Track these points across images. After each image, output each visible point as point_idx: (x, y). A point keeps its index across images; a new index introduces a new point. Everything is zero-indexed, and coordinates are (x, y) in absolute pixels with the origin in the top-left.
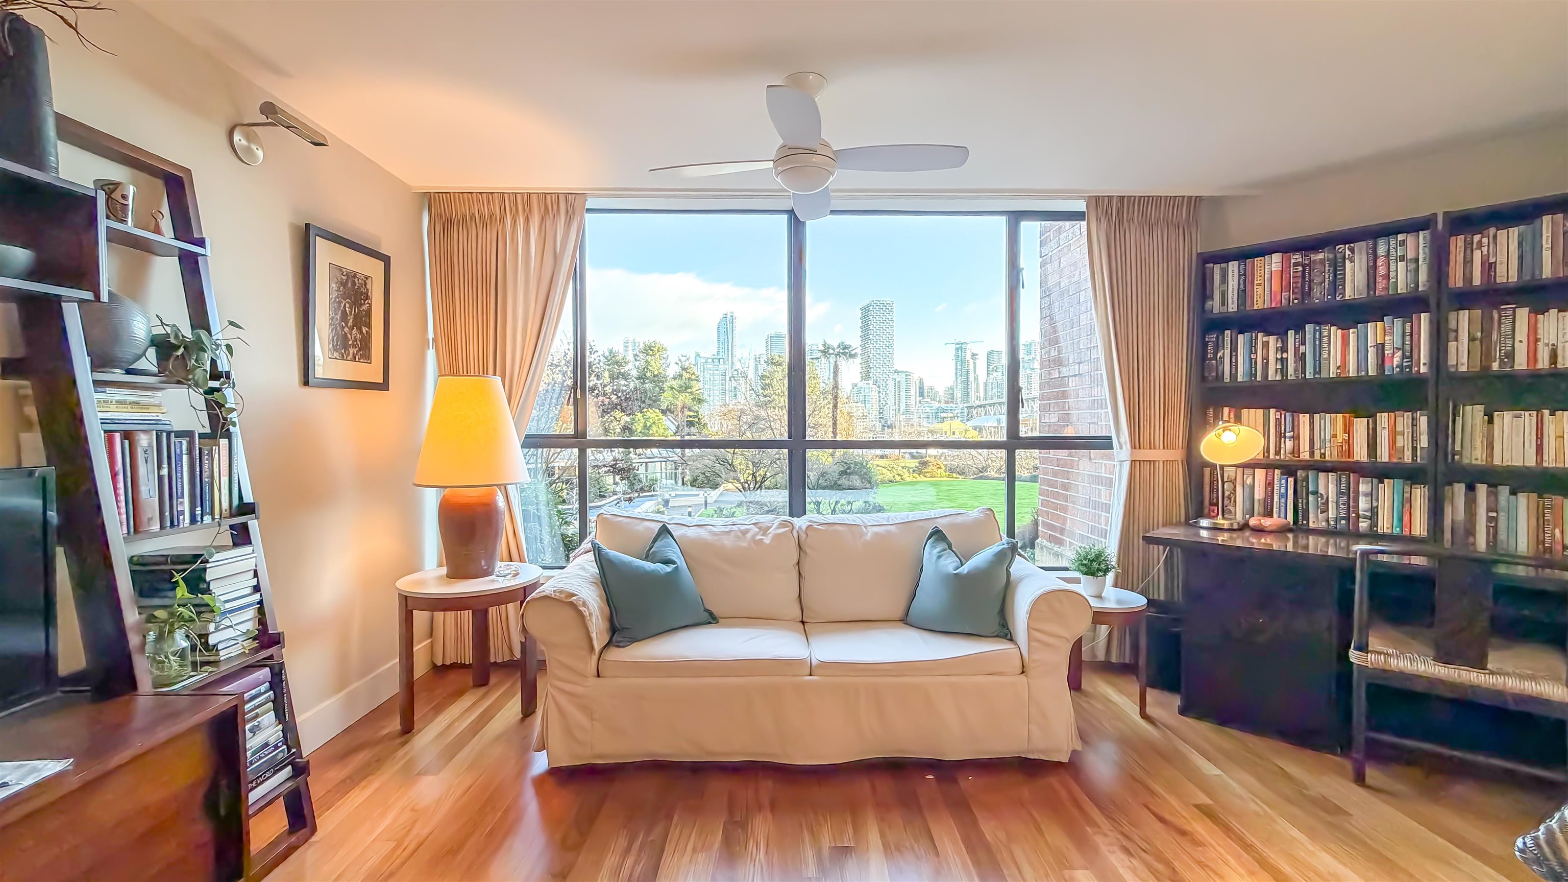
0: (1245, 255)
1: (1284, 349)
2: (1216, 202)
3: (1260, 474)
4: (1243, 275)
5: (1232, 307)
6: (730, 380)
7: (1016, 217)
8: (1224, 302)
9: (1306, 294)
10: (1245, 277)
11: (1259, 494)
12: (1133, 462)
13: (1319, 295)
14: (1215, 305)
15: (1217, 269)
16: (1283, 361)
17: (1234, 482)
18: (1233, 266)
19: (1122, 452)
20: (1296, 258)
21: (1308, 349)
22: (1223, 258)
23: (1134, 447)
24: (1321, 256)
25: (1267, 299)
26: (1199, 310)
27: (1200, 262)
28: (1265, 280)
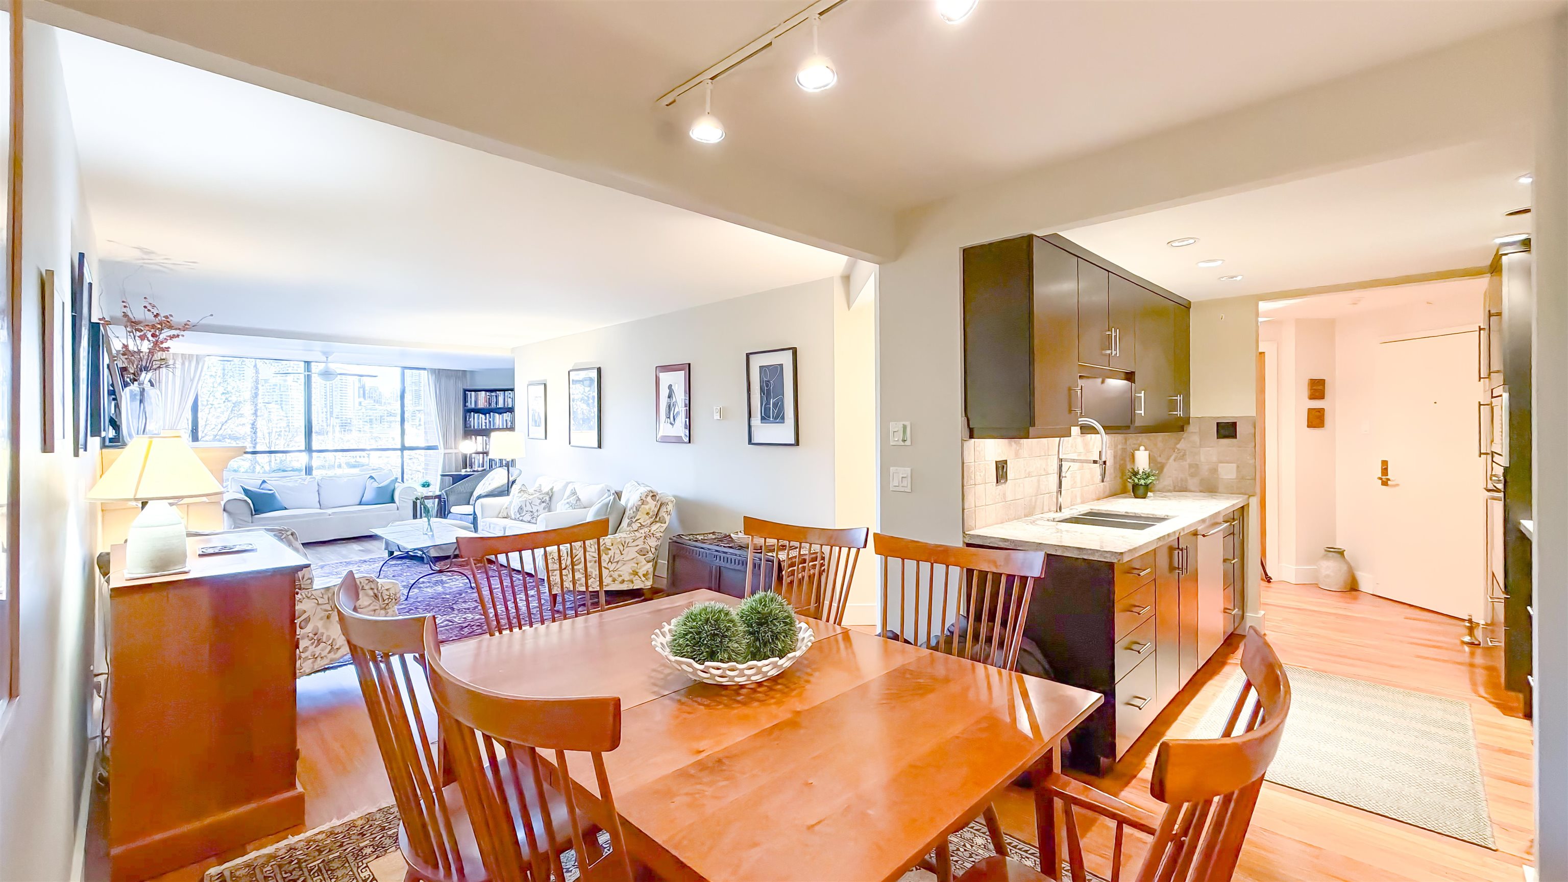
0: (475, 391)
1: (486, 419)
2: (472, 372)
3: (481, 455)
4: (476, 396)
5: (473, 406)
8: (471, 404)
9: (490, 404)
11: (481, 462)
12: (445, 454)
13: (493, 405)
14: (468, 404)
15: (469, 393)
16: (486, 423)
17: (474, 458)
18: (473, 393)
19: (442, 450)
20: (488, 394)
21: (491, 420)
22: (471, 390)
23: (445, 448)
24: (493, 394)
25: (482, 404)
26: (465, 405)
27: (465, 391)
28: (482, 400)
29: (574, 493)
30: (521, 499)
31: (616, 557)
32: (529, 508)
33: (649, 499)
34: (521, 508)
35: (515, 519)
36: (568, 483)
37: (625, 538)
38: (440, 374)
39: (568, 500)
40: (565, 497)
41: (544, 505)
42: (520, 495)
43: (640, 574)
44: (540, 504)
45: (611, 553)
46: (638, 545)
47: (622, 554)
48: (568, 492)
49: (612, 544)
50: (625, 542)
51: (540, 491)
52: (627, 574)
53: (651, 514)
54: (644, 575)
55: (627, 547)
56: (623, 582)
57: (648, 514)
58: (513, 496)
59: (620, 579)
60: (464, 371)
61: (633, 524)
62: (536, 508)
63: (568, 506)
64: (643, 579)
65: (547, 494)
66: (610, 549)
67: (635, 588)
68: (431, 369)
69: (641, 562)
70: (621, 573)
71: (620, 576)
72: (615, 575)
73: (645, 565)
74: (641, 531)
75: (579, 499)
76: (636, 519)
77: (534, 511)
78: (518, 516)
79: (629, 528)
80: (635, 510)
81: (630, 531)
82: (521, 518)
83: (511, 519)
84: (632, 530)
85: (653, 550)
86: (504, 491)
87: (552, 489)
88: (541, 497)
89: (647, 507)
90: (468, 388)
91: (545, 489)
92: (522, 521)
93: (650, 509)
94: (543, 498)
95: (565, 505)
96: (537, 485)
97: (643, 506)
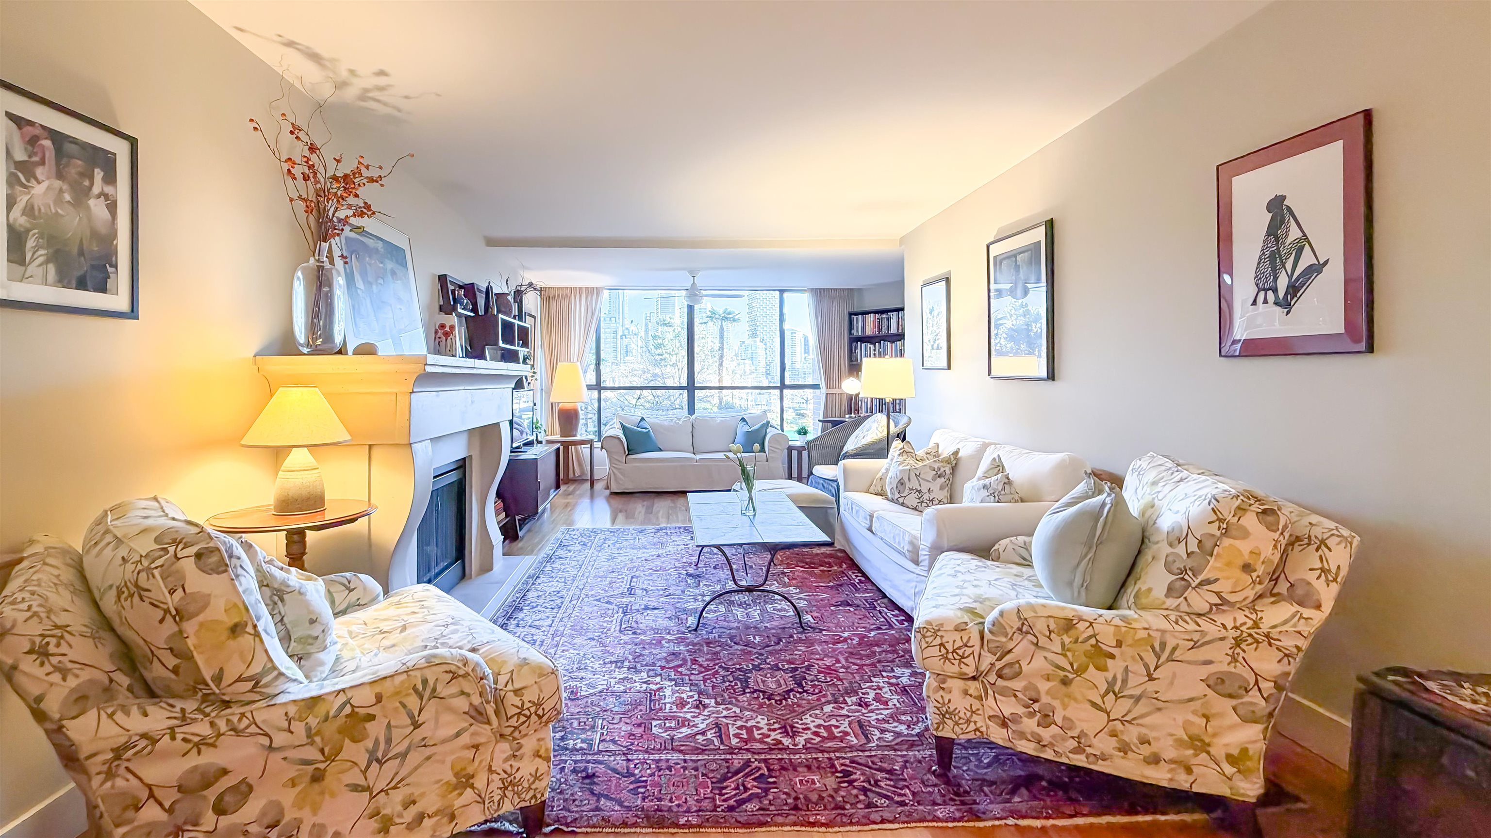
0: (864, 313)
1: (875, 350)
2: (859, 290)
5: (860, 334)
6: (622, 338)
7: (782, 291)
8: (857, 331)
9: (880, 330)
10: (864, 321)
11: (869, 406)
12: (827, 394)
13: (884, 331)
14: (854, 332)
15: (855, 317)
18: (860, 317)
19: (823, 390)
20: (877, 316)
21: (881, 350)
22: (857, 314)
23: (827, 388)
24: (884, 316)
25: (870, 331)
26: (850, 333)
27: (851, 314)
28: (869, 323)
29: (998, 466)
30: (901, 468)
31: (1130, 684)
32: (914, 484)
33: (1250, 521)
34: (901, 483)
35: (892, 501)
36: (986, 446)
37: (1163, 632)
38: (820, 294)
39: (987, 481)
40: (980, 473)
41: (942, 480)
42: (901, 459)
43: (1218, 751)
44: (934, 479)
45: (1115, 667)
46: (1210, 662)
47: (1151, 679)
48: (985, 464)
49: (1119, 644)
50: (1163, 645)
51: (937, 455)
52: (1170, 741)
53: (1261, 570)
54: (1231, 759)
55: (1170, 659)
56: (1155, 760)
57: (1247, 568)
58: (892, 460)
59: (1146, 750)
60: (851, 290)
61: (1190, 593)
62: (929, 485)
63: (985, 493)
64: (1229, 770)
65: (948, 461)
66: (1112, 656)
67: (1196, 789)
68: (812, 290)
69: (1220, 715)
70: (1151, 735)
71: (1145, 741)
72: (1131, 734)
73: (1232, 727)
74: (1220, 619)
75: (1008, 482)
76: (1201, 578)
77: (924, 490)
78: (897, 496)
79: (1172, 602)
80: (1193, 546)
81: (1177, 608)
82: (901, 500)
83: (887, 499)
84: (1184, 607)
85: (1267, 687)
86: (878, 450)
87: (956, 453)
88: (936, 466)
89: (1244, 547)
90: (856, 310)
91: (946, 451)
92: (903, 504)
93: (1255, 553)
94: (939, 469)
95: (979, 489)
96: (931, 445)
97: (1227, 542)
